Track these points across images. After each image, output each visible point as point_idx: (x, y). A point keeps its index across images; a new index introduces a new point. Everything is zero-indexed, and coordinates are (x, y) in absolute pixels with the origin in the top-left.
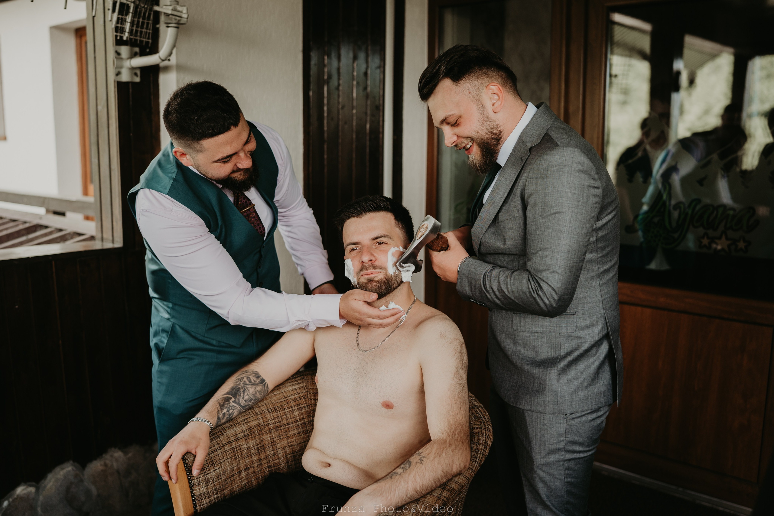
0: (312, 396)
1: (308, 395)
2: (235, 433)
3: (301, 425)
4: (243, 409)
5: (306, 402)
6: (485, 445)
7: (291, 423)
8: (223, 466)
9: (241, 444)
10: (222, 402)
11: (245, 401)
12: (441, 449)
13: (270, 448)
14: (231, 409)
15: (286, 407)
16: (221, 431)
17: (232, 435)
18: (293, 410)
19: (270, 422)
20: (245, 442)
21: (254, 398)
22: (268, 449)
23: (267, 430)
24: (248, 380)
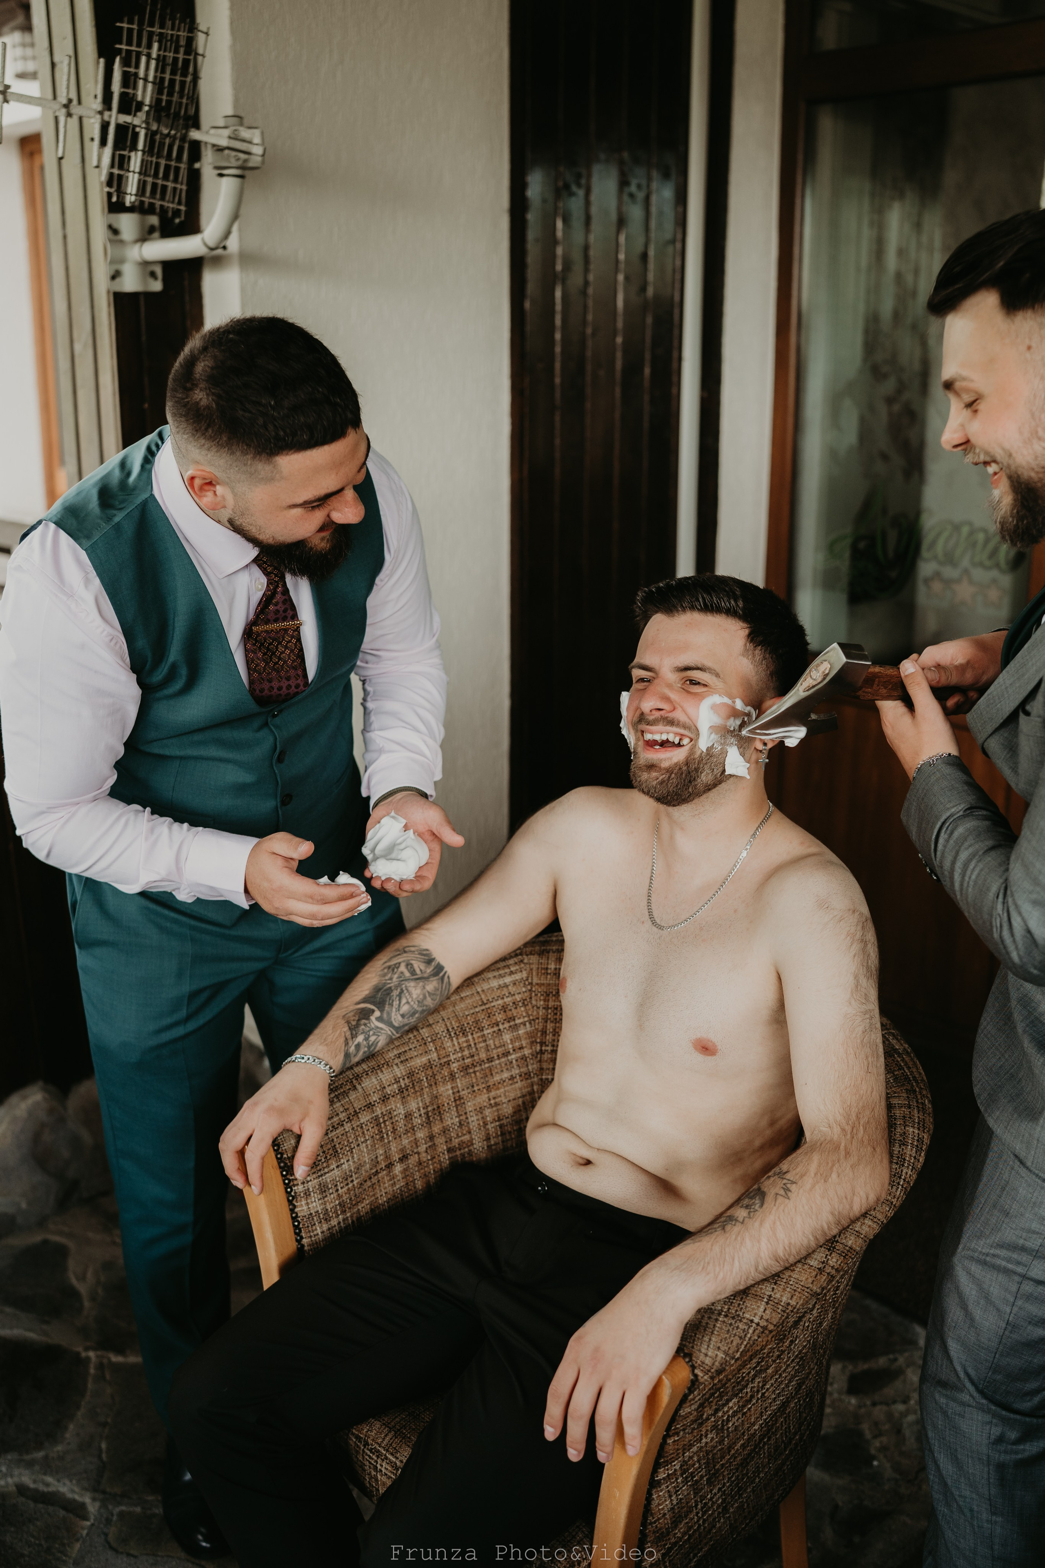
0: (540, 1000)
1: (531, 998)
2: (380, 1086)
3: (517, 1060)
4: (397, 1033)
5: (527, 1013)
6: (917, 1146)
7: (496, 1058)
8: (355, 1156)
9: (392, 1108)
10: (354, 1020)
11: (403, 1016)
12: (828, 1163)
13: (453, 1113)
14: (374, 1034)
15: (485, 1023)
16: (352, 1082)
17: (373, 1090)
18: (499, 1030)
19: (452, 1057)
20: (400, 1102)
21: (420, 1009)
22: (448, 1115)
23: (446, 1074)
24: (408, 971)
